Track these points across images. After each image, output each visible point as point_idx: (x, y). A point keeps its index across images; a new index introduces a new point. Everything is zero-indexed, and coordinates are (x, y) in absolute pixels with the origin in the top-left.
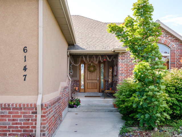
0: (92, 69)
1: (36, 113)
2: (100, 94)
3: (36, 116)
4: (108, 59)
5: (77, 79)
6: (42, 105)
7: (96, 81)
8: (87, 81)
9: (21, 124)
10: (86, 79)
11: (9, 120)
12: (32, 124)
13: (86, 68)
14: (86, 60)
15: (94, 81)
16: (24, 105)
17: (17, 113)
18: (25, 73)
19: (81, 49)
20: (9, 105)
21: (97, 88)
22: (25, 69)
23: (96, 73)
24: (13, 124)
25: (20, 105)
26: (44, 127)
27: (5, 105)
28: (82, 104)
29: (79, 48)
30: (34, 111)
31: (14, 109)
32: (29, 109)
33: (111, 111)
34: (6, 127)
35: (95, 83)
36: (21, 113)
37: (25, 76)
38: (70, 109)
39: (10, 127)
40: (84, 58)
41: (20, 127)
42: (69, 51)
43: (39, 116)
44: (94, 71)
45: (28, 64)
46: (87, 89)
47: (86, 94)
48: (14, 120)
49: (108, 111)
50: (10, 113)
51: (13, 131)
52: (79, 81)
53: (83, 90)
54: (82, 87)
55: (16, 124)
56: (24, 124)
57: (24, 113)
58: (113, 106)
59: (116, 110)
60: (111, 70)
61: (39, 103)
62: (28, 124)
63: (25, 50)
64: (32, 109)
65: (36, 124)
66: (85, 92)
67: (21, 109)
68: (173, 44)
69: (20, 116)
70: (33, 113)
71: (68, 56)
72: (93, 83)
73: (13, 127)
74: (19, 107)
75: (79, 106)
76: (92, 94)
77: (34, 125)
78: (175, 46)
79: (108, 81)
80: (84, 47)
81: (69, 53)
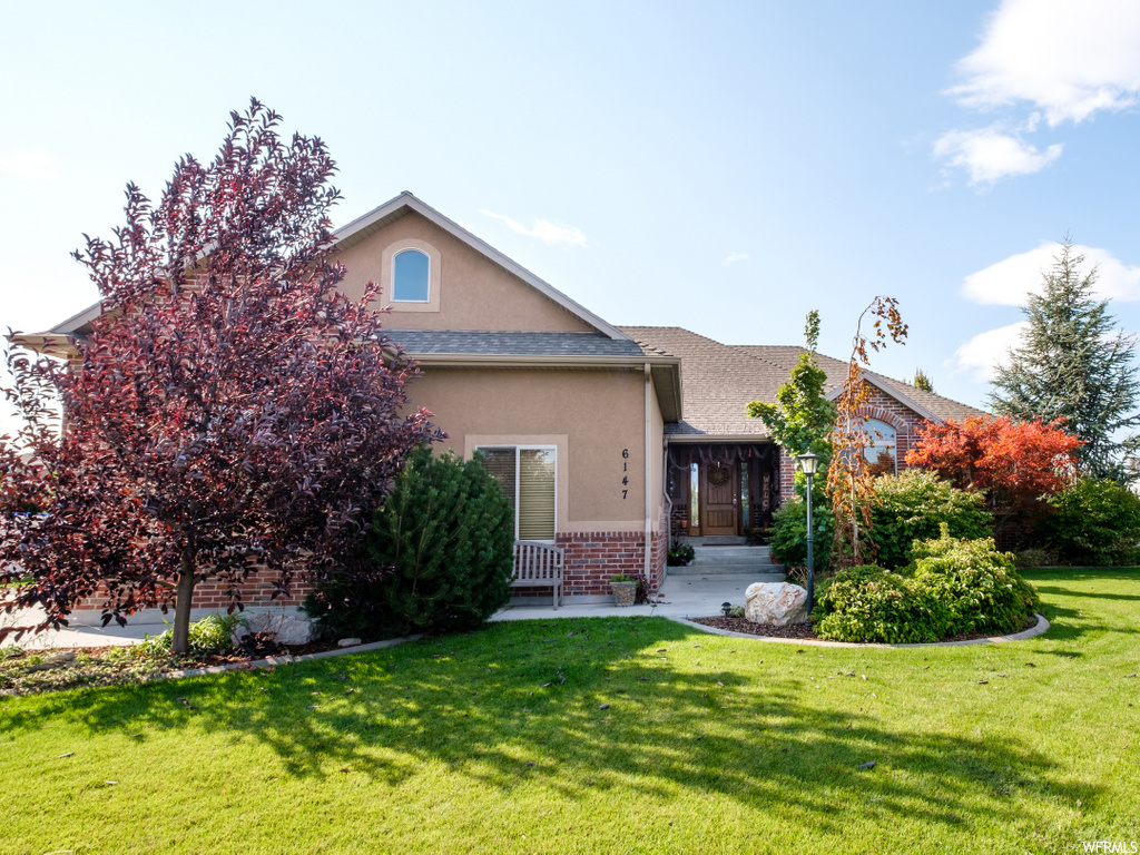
0: (719, 476)
1: (643, 545)
2: (740, 539)
3: (644, 550)
4: (757, 453)
5: (683, 501)
6: (652, 533)
7: (730, 507)
8: (707, 508)
9: (621, 561)
10: (704, 503)
11: (603, 556)
12: (637, 561)
13: (705, 474)
14: (706, 456)
15: (724, 508)
16: (626, 533)
17: (616, 545)
18: (625, 488)
19: (696, 432)
20: (603, 534)
21: (732, 526)
22: (625, 481)
23: (729, 485)
24: (609, 561)
25: (620, 533)
26: (655, 566)
27: (598, 534)
28: (698, 558)
29: (689, 430)
30: (641, 542)
31: (610, 539)
32: (633, 540)
33: (766, 572)
34: (598, 567)
35: (727, 511)
36: (621, 545)
37: (626, 491)
38: (671, 568)
39: (604, 567)
40: (701, 452)
41: (620, 566)
42: (667, 437)
43: (648, 549)
44: (724, 482)
45: (630, 474)
46: (708, 526)
47: (705, 539)
48: (610, 556)
49: (759, 572)
50: (604, 545)
51: (609, 572)
52: (687, 507)
53: (698, 530)
54: (695, 523)
55: (614, 561)
56: (625, 561)
57: (625, 545)
58: (769, 560)
59: (777, 568)
60: (767, 480)
61: (648, 530)
62: (631, 561)
63: (625, 454)
64: (638, 539)
65: (643, 561)
66: (701, 535)
67: (621, 539)
68: (902, 420)
69: (620, 550)
70: (638, 545)
71: (664, 449)
72: (722, 511)
73: (610, 567)
74: (618, 537)
75: (691, 563)
76: (720, 541)
77: (640, 563)
78: (905, 424)
79: (760, 506)
80: (700, 427)
81: (666, 442)
